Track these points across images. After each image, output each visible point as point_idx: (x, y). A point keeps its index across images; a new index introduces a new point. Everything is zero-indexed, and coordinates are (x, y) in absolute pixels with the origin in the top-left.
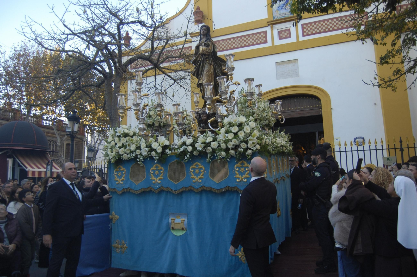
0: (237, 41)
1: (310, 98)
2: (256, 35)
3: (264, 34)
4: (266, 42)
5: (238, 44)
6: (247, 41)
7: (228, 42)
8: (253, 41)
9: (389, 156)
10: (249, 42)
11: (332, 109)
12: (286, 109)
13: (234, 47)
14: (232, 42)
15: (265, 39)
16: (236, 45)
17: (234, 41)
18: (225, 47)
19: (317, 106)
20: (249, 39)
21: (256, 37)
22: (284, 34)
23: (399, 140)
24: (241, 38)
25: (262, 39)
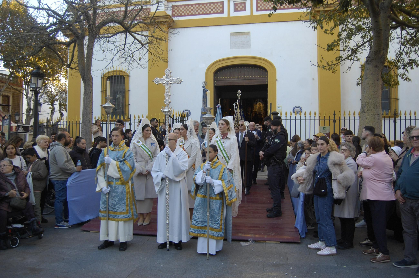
0: (195, 8)
1: (256, 68)
2: (214, 5)
3: (221, 4)
4: (222, 12)
5: (195, 11)
6: (205, 9)
7: (187, 9)
8: (210, 10)
9: (325, 126)
10: (206, 11)
11: (277, 80)
12: (237, 77)
13: (192, 13)
14: (190, 8)
15: (221, 9)
16: (194, 11)
17: (192, 8)
18: (183, 12)
19: (264, 76)
20: (206, 7)
21: (214, 6)
22: (239, 7)
23: (333, 113)
24: (199, 6)
25: (219, 9)
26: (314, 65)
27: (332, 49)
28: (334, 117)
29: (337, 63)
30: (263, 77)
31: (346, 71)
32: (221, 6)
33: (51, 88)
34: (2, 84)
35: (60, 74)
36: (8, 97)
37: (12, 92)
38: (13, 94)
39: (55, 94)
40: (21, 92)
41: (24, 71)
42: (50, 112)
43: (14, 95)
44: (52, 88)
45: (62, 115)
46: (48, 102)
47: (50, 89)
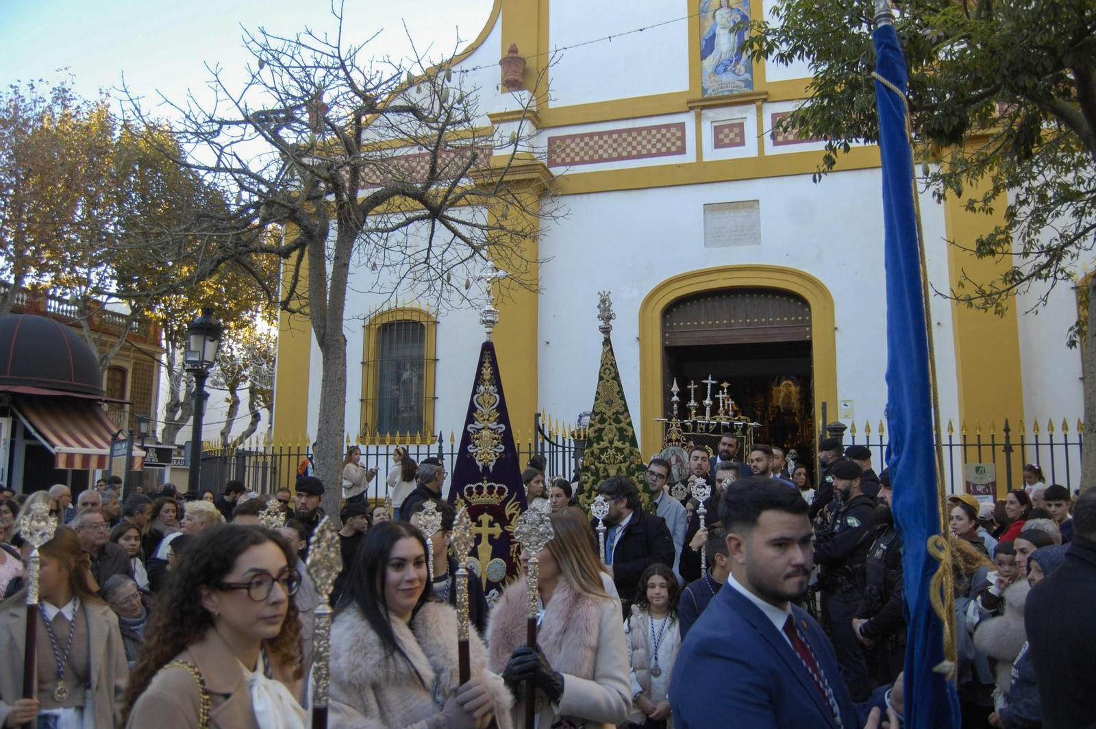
0: (610, 141)
1: (777, 297)
2: (659, 132)
3: (678, 130)
4: (682, 150)
5: (610, 151)
6: (634, 144)
7: (587, 144)
8: (649, 146)
9: (980, 462)
10: (639, 148)
11: (836, 329)
12: (725, 322)
13: (601, 156)
14: (596, 143)
15: (679, 143)
16: (606, 151)
17: (601, 142)
18: (577, 154)
19: (800, 318)
20: (639, 139)
21: (659, 136)
22: (727, 136)
23: (1003, 427)
24: (620, 136)
25: (674, 144)
26: (941, 294)
27: (992, 253)
28: (1007, 438)
29: (1009, 289)
30: (797, 320)
31: (1035, 310)
32: (679, 134)
33: (230, 347)
34: (112, 340)
35: (257, 311)
36: (123, 371)
37: (134, 358)
38: (135, 364)
39: (241, 362)
40: (156, 358)
41: (165, 306)
42: (227, 409)
43: (138, 367)
44: (234, 347)
45: (256, 417)
46: (222, 384)
47: (229, 350)
